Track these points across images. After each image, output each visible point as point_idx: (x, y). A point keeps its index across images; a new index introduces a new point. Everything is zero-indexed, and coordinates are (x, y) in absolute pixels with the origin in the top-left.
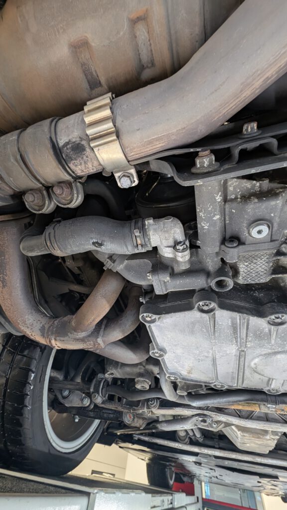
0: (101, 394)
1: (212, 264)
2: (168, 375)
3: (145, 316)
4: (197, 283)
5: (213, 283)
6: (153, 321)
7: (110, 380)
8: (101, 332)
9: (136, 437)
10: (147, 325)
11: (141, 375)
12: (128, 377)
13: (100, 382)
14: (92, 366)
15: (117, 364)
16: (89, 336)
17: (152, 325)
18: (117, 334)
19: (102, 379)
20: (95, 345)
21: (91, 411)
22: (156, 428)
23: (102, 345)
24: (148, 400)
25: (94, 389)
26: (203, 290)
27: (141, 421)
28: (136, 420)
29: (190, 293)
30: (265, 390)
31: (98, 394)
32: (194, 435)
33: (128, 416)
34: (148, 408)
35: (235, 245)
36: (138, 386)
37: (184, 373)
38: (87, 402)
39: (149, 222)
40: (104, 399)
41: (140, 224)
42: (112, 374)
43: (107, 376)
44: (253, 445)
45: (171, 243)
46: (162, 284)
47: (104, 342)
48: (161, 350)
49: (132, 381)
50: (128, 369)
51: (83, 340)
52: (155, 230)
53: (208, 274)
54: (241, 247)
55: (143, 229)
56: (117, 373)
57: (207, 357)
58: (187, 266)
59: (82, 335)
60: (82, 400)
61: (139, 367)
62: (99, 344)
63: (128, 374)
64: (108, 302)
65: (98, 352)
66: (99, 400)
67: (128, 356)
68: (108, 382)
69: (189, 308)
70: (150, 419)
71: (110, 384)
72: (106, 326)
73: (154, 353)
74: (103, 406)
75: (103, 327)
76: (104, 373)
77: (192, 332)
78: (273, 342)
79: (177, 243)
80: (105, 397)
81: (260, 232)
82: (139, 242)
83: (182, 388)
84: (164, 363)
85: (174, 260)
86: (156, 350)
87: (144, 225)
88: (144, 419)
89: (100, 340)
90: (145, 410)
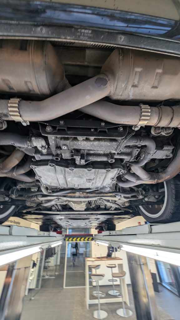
0: (14, 194)
1: (54, 153)
2: (43, 185)
3: (33, 167)
4: (50, 158)
5: (54, 158)
6: (35, 168)
7: (19, 189)
8: (15, 170)
9: (33, 212)
10: (33, 169)
11: (33, 186)
12: (28, 187)
13: (14, 190)
14: (9, 184)
15: (22, 182)
16: (9, 172)
17: (35, 169)
18: (22, 171)
19: (15, 189)
20: (12, 175)
21: (9, 202)
22: (41, 206)
23: (15, 175)
24: (36, 195)
25: (11, 192)
26: (52, 160)
27: (34, 204)
28: (32, 204)
29: (48, 160)
30: (74, 188)
31: (13, 194)
32: (59, 208)
33: (28, 203)
34: (37, 197)
35: (59, 149)
36: (32, 190)
37: (49, 184)
38: (7, 199)
39: (33, 139)
40: (16, 196)
41: (30, 139)
42: (20, 186)
43: (17, 187)
44: (78, 208)
45: (41, 146)
46: (38, 157)
47: (16, 174)
48: (39, 177)
49: (30, 189)
50: (28, 184)
51: (6, 173)
52: (35, 142)
53: (53, 155)
54: (61, 150)
55: (30, 141)
56: (23, 186)
57: (55, 179)
58: (46, 153)
59: (5, 171)
60: (4, 198)
61: (33, 183)
62: (14, 175)
63: (28, 186)
64: (18, 160)
65: (13, 178)
66: (14, 197)
67: (28, 179)
68: (18, 190)
69: (47, 165)
70: (38, 203)
71: (19, 190)
72: (17, 168)
73: (37, 178)
74: (16, 199)
75: (16, 168)
76: (16, 186)
77: (49, 171)
78: (72, 174)
79: (43, 146)
80: (17, 195)
81: (65, 148)
82: (29, 145)
83: (50, 190)
84: (41, 181)
85: (42, 151)
86: (37, 177)
87: (31, 140)
88: (36, 203)
89: (14, 173)
90: (35, 198)
